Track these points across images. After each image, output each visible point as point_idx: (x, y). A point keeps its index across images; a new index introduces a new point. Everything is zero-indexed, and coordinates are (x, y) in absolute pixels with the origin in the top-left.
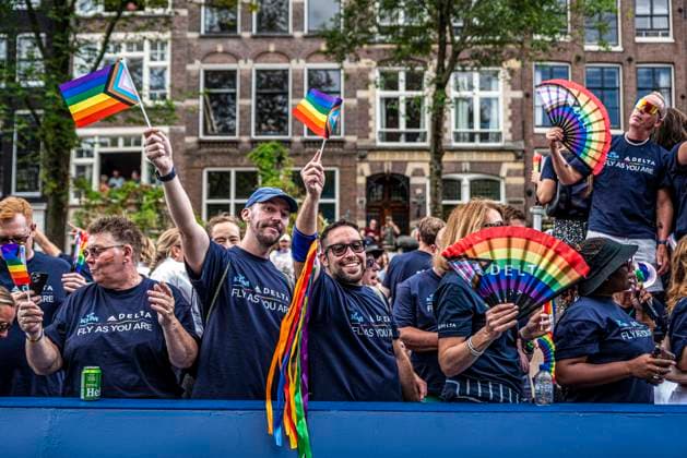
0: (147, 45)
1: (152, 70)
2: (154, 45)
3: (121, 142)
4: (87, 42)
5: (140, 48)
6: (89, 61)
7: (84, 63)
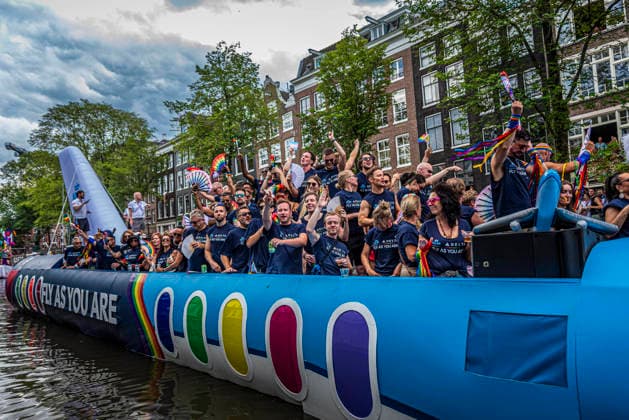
0: (611, 51)
1: (616, 66)
2: (616, 49)
3: (599, 119)
4: (571, 61)
5: (607, 55)
6: (573, 73)
7: (568, 74)
